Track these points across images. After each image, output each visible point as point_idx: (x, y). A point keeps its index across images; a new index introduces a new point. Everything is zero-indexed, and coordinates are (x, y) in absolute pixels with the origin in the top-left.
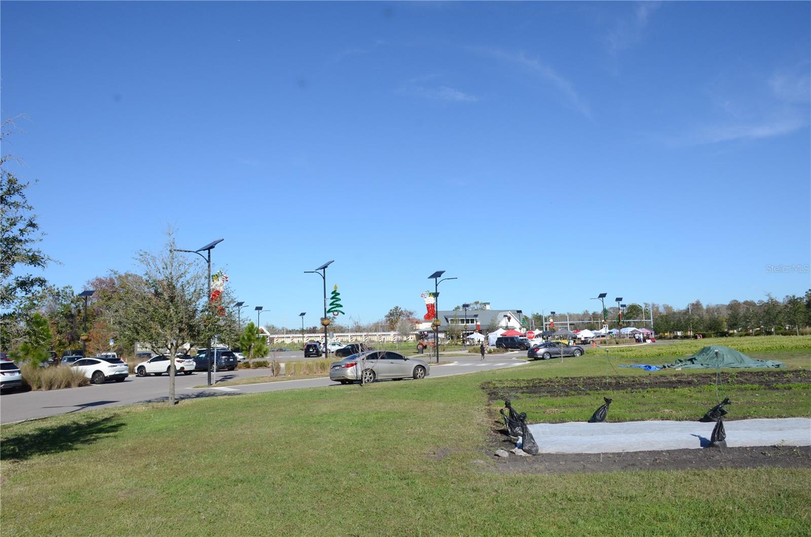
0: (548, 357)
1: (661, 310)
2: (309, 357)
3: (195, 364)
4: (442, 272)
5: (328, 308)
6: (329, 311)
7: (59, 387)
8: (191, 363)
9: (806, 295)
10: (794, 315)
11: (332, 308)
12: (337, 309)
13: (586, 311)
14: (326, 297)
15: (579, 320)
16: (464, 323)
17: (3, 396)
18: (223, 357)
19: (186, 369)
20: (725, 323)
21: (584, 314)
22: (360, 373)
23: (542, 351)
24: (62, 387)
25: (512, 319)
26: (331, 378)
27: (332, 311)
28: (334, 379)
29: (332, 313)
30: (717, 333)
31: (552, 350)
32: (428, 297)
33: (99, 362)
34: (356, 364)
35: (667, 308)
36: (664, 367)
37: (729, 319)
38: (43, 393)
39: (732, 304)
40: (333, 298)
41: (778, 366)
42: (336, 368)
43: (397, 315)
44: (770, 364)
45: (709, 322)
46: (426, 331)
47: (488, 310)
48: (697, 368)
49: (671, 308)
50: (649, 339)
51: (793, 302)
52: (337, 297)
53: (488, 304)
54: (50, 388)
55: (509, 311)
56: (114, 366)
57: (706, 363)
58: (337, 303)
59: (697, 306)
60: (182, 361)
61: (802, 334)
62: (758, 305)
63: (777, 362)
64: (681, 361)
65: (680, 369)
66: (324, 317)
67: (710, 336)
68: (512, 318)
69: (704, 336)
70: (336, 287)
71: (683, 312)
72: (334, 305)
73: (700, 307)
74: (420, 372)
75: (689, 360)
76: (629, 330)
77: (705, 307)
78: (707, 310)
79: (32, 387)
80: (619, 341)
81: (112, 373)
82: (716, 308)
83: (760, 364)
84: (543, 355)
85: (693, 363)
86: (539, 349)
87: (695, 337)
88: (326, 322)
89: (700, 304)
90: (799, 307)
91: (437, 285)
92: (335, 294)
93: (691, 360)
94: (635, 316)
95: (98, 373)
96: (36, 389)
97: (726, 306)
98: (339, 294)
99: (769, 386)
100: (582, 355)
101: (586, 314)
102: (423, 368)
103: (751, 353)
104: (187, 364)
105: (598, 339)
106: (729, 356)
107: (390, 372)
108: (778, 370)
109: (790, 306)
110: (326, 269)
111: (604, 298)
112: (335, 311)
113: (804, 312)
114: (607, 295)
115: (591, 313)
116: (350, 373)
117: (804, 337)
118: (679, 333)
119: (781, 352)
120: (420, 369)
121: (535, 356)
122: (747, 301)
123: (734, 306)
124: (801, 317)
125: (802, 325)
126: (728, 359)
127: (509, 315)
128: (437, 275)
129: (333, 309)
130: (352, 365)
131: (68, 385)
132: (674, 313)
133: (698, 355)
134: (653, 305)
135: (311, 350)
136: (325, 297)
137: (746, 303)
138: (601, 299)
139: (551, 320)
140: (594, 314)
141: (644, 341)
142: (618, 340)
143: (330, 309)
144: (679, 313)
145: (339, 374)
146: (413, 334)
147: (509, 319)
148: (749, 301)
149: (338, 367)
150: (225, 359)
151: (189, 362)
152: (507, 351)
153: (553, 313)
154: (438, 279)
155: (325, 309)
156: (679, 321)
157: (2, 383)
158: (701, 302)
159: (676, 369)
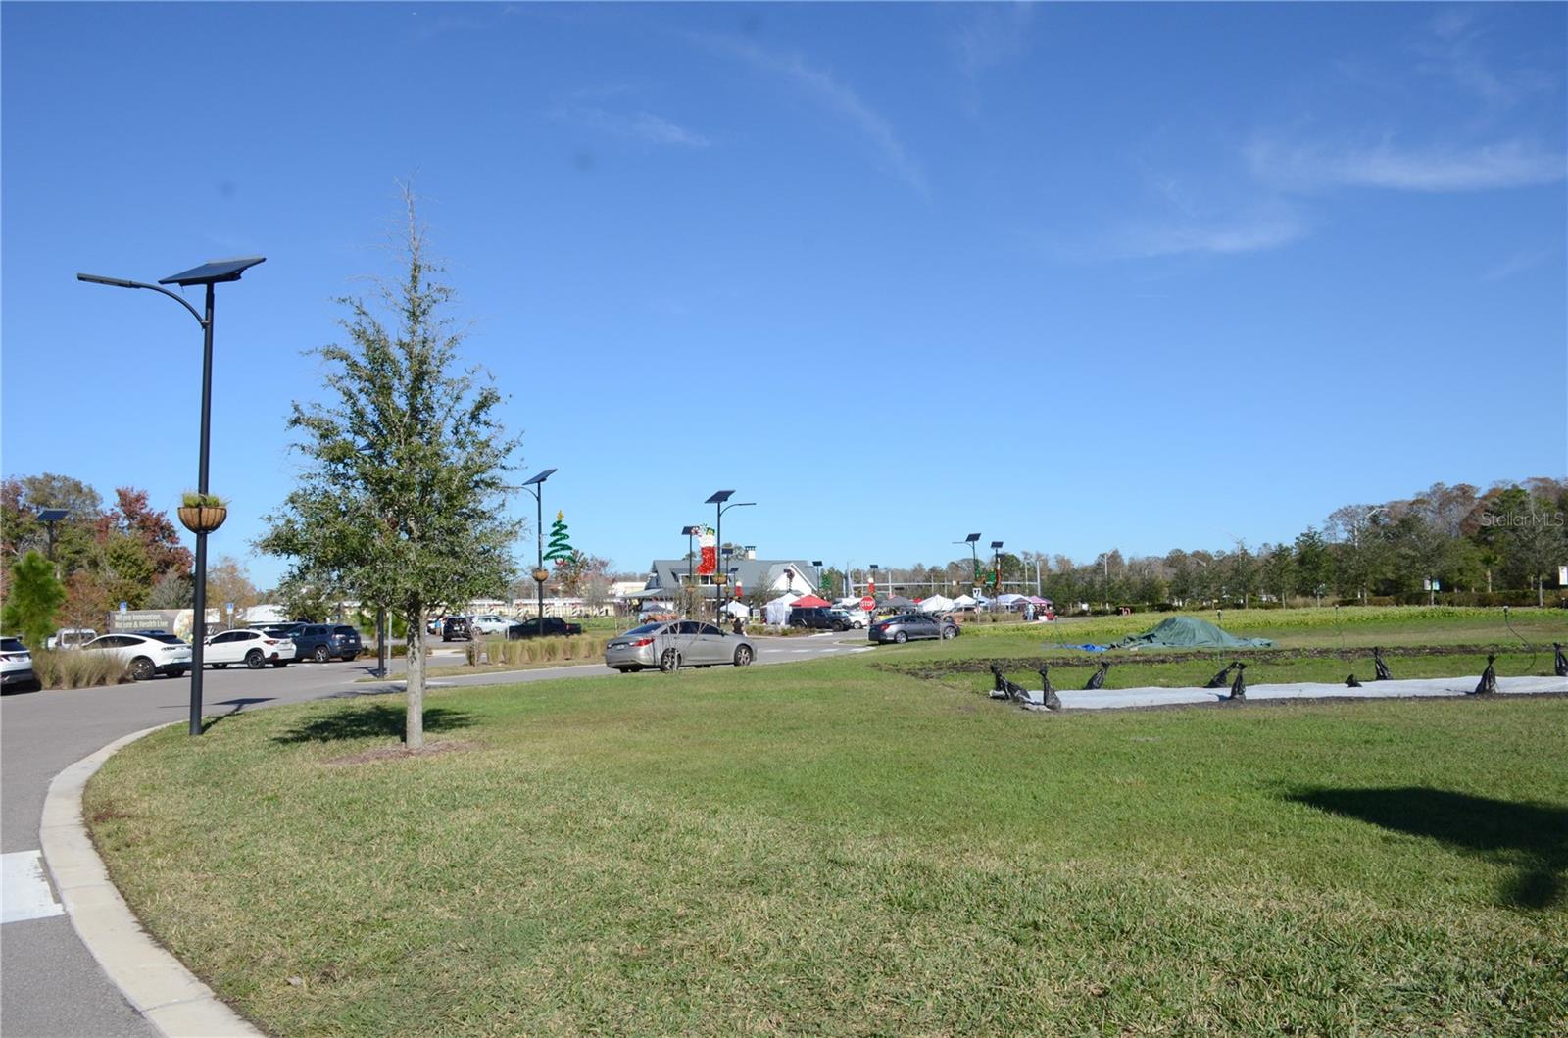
0: (904, 639)
1: (1052, 565)
2: (450, 641)
3: (294, 647)
4: (730, 493)
5: (546, 550)
6: (547, 557)
7: (88, 684)
8: (289, 646)
9: (1296, 544)
10: (1280, 576)
11: (551, 552)
12: (563, 552)
13: (920, 565)
14: (543, 532)
15: (906, 581)
16: (707, 583)
17: (6, 697)
18: (338, 636)
19: (282, 656)
20: (1166, 589)
21: (915, 571)
22: (659, 656)
23: (893, 629)
24: (92, 683)
25: (797, 577)
26: (608, 663)
27: (552, 557)
28: (614, 664)
29: (553, 560)
30: (1153, 606)
31: (911, 627)
32: (704, 536)
33: (142, 642)
34: (652, 641)
35: (1062, 561)
36: (1113, 647)
37: (1174, 582)
38: (65, 693)
39: (1172, 556)
40: (554, 534)
41: (1269, 645)
42: (619, 647)
43: (577, 566)
44: (1257, 643)
45: (1139, 587)
46: (635, 598)
47: (753, 560)
48: (1157, 646)
49: (1068, 561)
50: (1043, 614)
51: (1281, 553)
52: (562, 532)
53: (752, 548)
54: (75, 684)
55: (790, 562)
56: (171, 648)
57: (1170, 641)
58: (563, 542)
59: (1115, 558)
60: (275, 642)
61: (1291, 607)
62: (1216, 558)
63: (1267, 641)
64: (1132, 640)
65: (1136, 649)
66: (537, 565)
67: (1143, 610)
68: (796, 575)
69: (1133, 610)
70: (560, 516)
71: (1089, 569)
72: (557, 545)
73: (1118, 560)
74: (744, 654)
75: (1144, 638)
76: (1012, 598)
77: (1126, 561)
78: (1131, 567)
79: (43, 683)
80: (997, 617)
81: (169, 661)
82: (1146, 563)
83: (1243, 643)
84: (895, 636)
85: (1151, 642)
86: (888, 626)
87: (1118, 612)
88: (540, 575)
89: (1120, 556)
90: (1288, 564)
91: (719, 515)
92: (559, 528)
93: (1148, 638)
94: (1007, 575)
95: (143, 659)
96: (48, 686)
97: (1163, 559)
98: (566, 527)
99: (1267, 662)
100: (956, 636)
101: (918, 571)
102: (748, 648)
103: (1231, 630)
104: (283, 647)
105: (960, 613)
106: (1201, 632)
107: (701, 655)
108: (1270, 649)
109: (1273, 561)
110: (542, 483)
111: (976, 542)
112: (558, 556)
113: (1295, 571)
114: (980, 538)
115: (927, 568)
116: (643, 654)
117: (1297, 610)
118: (1085, 606)
119: (1266, 628)
120: (743, 651)
121: (883, 638)
122: (1198, 552)
123: (1176, 560)
124: (1289, 580)
125: (1289, 595)
126: (1201, 635)
127: (790, 568)
128: (721, 497)
129: (555, 554)
130: (647, 642)
131: (102, 681)
132: (1075, 572)
133: (1157, 631)
134: (1039, 556)
135: (455, 629)
136: (540, 532)
137: (1196, 554)
138: (971, 543)
139: (871, 580)
140: (933, 570)
141: (1035, 618)
142: (995, 614)
143: (549, 554)
144: (1084, 570)
145: (624, 655)
146: (610, 603)
147: (791, 576)
148: (1200, 550)
149: (623, 646)
150: (342, 639)
151: (286, 643)
152: (814, 632)
153: (874, 567)
154: (724, 505)
155: (540, 552)
156: (1091, 584)
157: (5, 674)
158: (1121, 552)
159: (1132, 649)
